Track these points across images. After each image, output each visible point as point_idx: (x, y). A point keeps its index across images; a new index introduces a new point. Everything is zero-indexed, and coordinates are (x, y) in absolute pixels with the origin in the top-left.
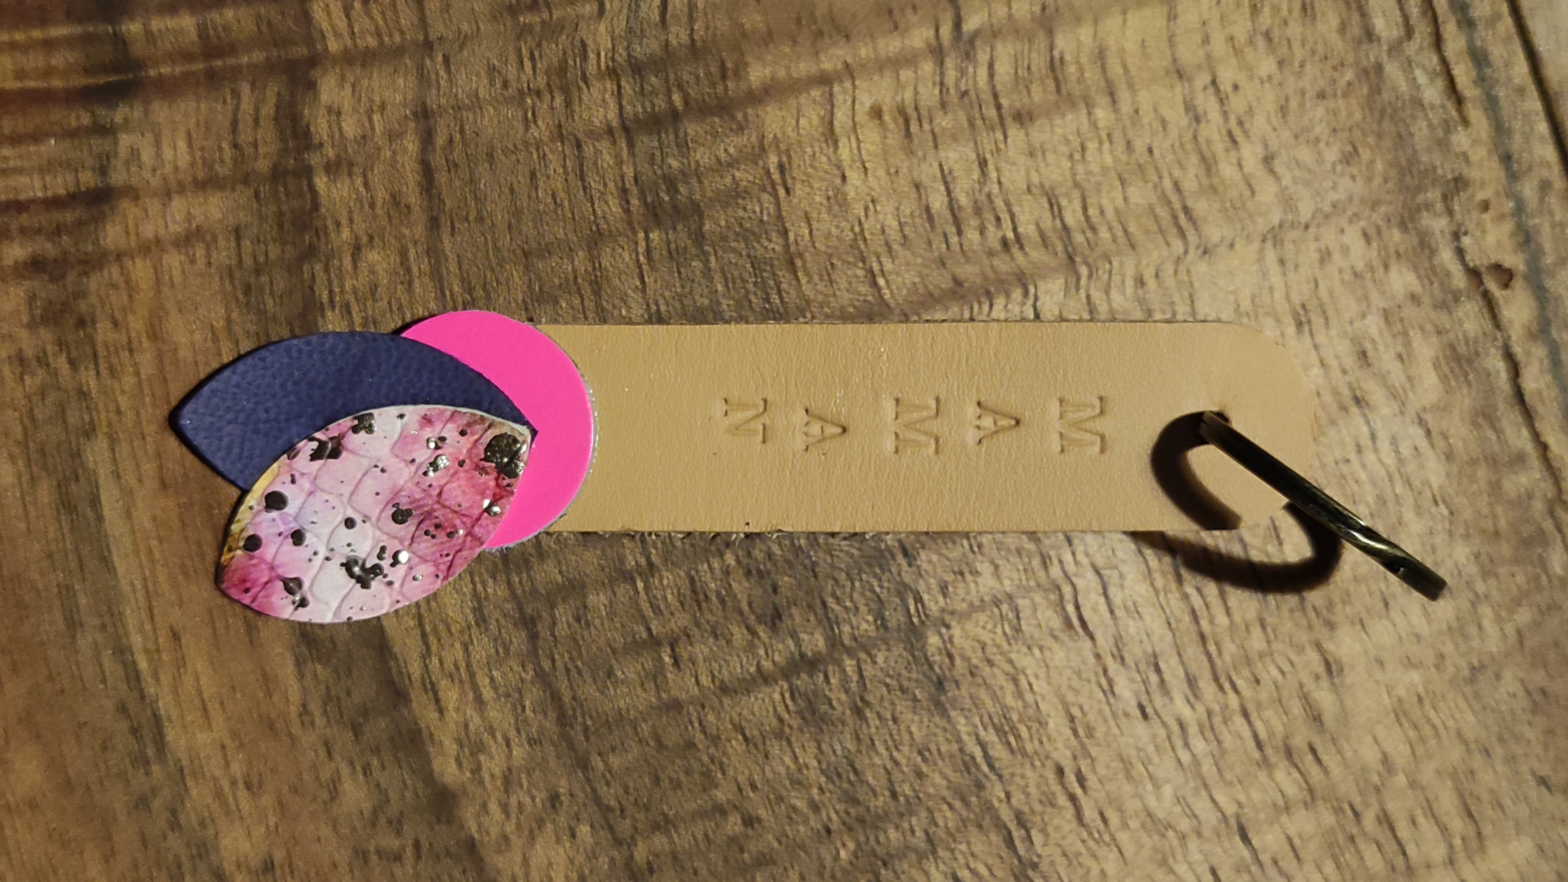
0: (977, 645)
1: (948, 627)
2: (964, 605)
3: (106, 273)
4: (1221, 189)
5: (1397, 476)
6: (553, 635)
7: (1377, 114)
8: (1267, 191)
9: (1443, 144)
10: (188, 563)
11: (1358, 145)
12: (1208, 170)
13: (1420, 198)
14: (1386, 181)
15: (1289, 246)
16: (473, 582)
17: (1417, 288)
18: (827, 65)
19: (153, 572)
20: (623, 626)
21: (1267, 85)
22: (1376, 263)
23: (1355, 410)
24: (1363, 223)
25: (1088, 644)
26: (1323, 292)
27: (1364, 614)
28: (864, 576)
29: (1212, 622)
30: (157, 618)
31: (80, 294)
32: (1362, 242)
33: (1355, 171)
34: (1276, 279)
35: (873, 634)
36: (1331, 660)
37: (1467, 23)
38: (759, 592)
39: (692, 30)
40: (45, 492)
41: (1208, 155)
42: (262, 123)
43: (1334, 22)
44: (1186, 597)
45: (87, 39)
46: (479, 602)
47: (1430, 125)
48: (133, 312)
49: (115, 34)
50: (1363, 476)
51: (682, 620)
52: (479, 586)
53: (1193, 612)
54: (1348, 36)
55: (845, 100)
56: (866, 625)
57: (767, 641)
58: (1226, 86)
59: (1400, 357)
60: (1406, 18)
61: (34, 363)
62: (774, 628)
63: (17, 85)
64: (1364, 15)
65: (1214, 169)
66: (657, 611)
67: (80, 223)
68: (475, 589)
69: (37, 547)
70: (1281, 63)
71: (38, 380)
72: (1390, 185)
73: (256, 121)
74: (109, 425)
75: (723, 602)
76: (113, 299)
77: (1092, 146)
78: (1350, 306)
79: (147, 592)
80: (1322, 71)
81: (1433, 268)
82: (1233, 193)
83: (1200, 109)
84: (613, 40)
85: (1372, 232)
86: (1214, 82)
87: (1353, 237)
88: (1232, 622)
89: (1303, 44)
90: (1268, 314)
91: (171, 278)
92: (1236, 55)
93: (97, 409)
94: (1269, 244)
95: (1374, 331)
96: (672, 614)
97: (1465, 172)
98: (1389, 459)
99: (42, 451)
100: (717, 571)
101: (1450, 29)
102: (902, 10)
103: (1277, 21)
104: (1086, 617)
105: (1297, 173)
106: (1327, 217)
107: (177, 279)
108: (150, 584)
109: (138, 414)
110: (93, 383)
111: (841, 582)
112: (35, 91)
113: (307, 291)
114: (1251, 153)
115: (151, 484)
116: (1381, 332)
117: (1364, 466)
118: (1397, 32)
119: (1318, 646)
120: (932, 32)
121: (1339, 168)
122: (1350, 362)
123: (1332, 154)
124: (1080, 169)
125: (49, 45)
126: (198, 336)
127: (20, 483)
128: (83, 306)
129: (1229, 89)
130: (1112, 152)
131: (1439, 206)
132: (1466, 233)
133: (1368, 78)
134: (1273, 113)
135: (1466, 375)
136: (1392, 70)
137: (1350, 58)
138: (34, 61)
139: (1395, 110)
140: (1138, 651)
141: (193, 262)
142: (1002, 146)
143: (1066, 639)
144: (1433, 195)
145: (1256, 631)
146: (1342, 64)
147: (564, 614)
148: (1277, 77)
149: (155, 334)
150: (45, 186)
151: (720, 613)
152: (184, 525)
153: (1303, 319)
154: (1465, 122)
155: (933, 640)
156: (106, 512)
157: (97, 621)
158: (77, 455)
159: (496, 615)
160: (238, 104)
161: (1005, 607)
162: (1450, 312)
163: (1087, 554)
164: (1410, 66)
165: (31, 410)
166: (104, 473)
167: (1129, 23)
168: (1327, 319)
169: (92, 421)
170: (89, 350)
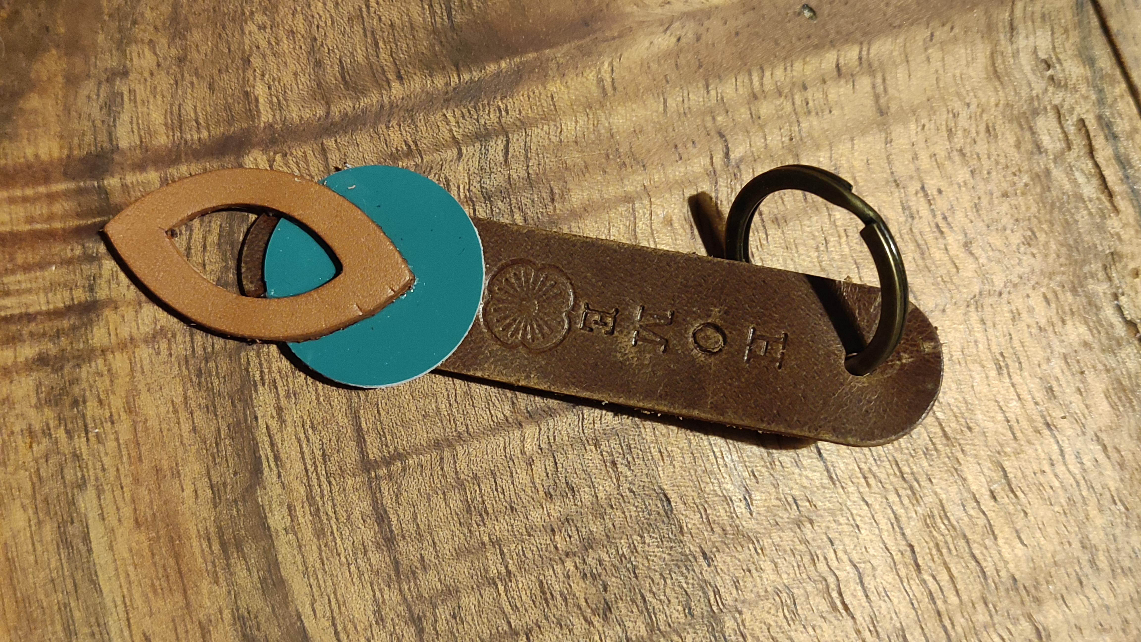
0: (763, 626)
1: (740, 613)
2: (753, 595)
3: (93, 364)
4: (933, 268)
5: (1082, 482)
6: (435, 629)
7: (1048, 207)
8: (968, 268)
9: (1101, 228)
10: (157, 583)
11: (1035, 230)
12: (923, 254)
13: (1086, 269)
14: (1058, 256)
15: (988, 309)
16: (373, 591)
17: (1089, 338)
18: (630, 188)
19: (130, 590)
20: (489, 621)
21: (963, 189)
22: (1055, 319)
23: (1046, 432)
24: (1043, 290)
25: (850, 622)
26: (1016, 344)
27: (1064, 592)
28: (673, 575)
29: (945, 602)
30: (133, 627)
31: (75, 381)
32: (1044, 303)
33: (1035, 251)
34: (979, 335)
35: (682, 621)
36: (1040, 628)
37: (1113, 137)
38: (594, 590)
39: (528, 166)
40: (49, 531)
41: (921, 242)
42: (208, 248)
43: (1012, 140)
44: (924, 582)
45: (80, 192)
46: (378, 606)
47: (1090, 214)
48: (114, 393)
49: (99, 187)
50: (1057, 484)
51: (535, 614)
52: (378, 594)
53: (931, 593)
54: (1023, 149)
55: (644, 214)
56: (677, 613)
57: (600, 629)
58: (932, 191)
59: (1079, 390)
60: (1066, 134)
61: (40, 435)
62: (605, 618)
63: (27, 227)
64: (1033, 133)
65: (927, 254)
66: (515, 608)
67: (74, 328)
68: (374, 596)
69: (42, 575)
70: (972, 172)
71: (43, 447)
72: (1062, 260)
73: (205, 247)
74: (97, 479)
75: (565, 600)
76: (99, 384)
77: (832, 239)
78: (1038, 354)
79: (126, 607)
80: (1004, 177)
81: (1099, 321)
82: (943, 271)
83: (914, 209)
84: (469, 176)
85: (1050, 296)
86: (923, 188)
87: (1036, 301)
88: (961, 600)
89: (989, 158)
90: (974, 361)
91: (141, 367)
92: (939, 167)
93: (87, 467)
94: (972, 308)
95: (1057, 371)
96: (526, 610)
97: (1119, 248)
98: (1076, 469)
99: (46, 500)
100: (560, 575)
101: (1099, 142)
102: (685, 145)
103: (969, 140)
104: (847, 601)
105: (991, 253)
106: (1015, 286)
107: (147, 367)
108: (127, 601)
109: (118, 470)
110: (84, 448)
111: (656, 581)
112: (41, 231)
113: (244, 373)
114: (954, 240)
115: (129, 523)
116: (1063, 372)
117: (1056, 476)
118: (1060, 145)
119: (1030, 617)
120: (708, 160)
121: (1022, 249)
122: (1040, 396)
123: (1016, 239)
124: (825, 257)
125: (51, 197)
126: (163, 410)
127: (30, 526)
128: (76, 390)
129: (935, 192)
130: (848, 244)
131: (1101, 275)
132: (1123, 294)
133: (1040, 180)
134: (969, 209)
135: (1131, 402)
136: (1058, 173)
137: (1025, 166)
138: (40, 209)
139: (1062, 204)
140: (889, 626)
141: (158, 354)
142: (765, 242)
143: (833, 619)
144: (1096, 266)
145: (980, 607)
146: (1020, 171)
147: (443, 612)
148: (971, 182)
149: (130, 410)
150: (48, 302)
151: (563, 608)
152: (153, 555)
153: (1002, 364)
154: (1116, 210)
155: (730, 624)
156: (94, 545)
157: (87, 630)
158: (72, 503)
159: (392, 615)
160: (191, 235)
161: (784, 596)
162: (1115, 355)
163: (846, 552)
164: (1071, 170)
165: (38, 469)
166: (93, 516)
167: (856, 147)
168: (1020, 363)
169: (83, 476)
170: (80, 423)
